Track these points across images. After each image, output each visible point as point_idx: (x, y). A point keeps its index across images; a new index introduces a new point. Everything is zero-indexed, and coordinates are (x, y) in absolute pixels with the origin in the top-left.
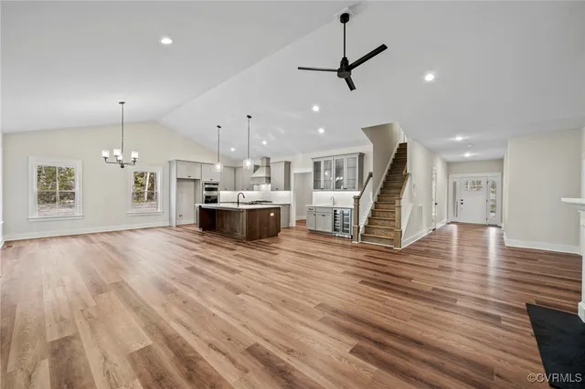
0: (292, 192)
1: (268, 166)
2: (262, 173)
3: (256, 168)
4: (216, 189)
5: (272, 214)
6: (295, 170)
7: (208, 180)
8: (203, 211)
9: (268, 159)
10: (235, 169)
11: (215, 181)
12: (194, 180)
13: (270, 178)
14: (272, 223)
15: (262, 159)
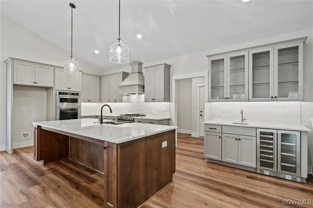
0: (173, 104)
1: (140, 73)
2: (134, 80)
3: (125, 75)
4: (75, 101)
5: (165, 144)
6: (175, 77)
7: (64, 89)
8: (43, 135)
9: (140, 64)
10: (100, 77)
11: (73, 90)
12: (47, 89)
13: (143, 87)
14: (164, 159)
15: (132, 64)
